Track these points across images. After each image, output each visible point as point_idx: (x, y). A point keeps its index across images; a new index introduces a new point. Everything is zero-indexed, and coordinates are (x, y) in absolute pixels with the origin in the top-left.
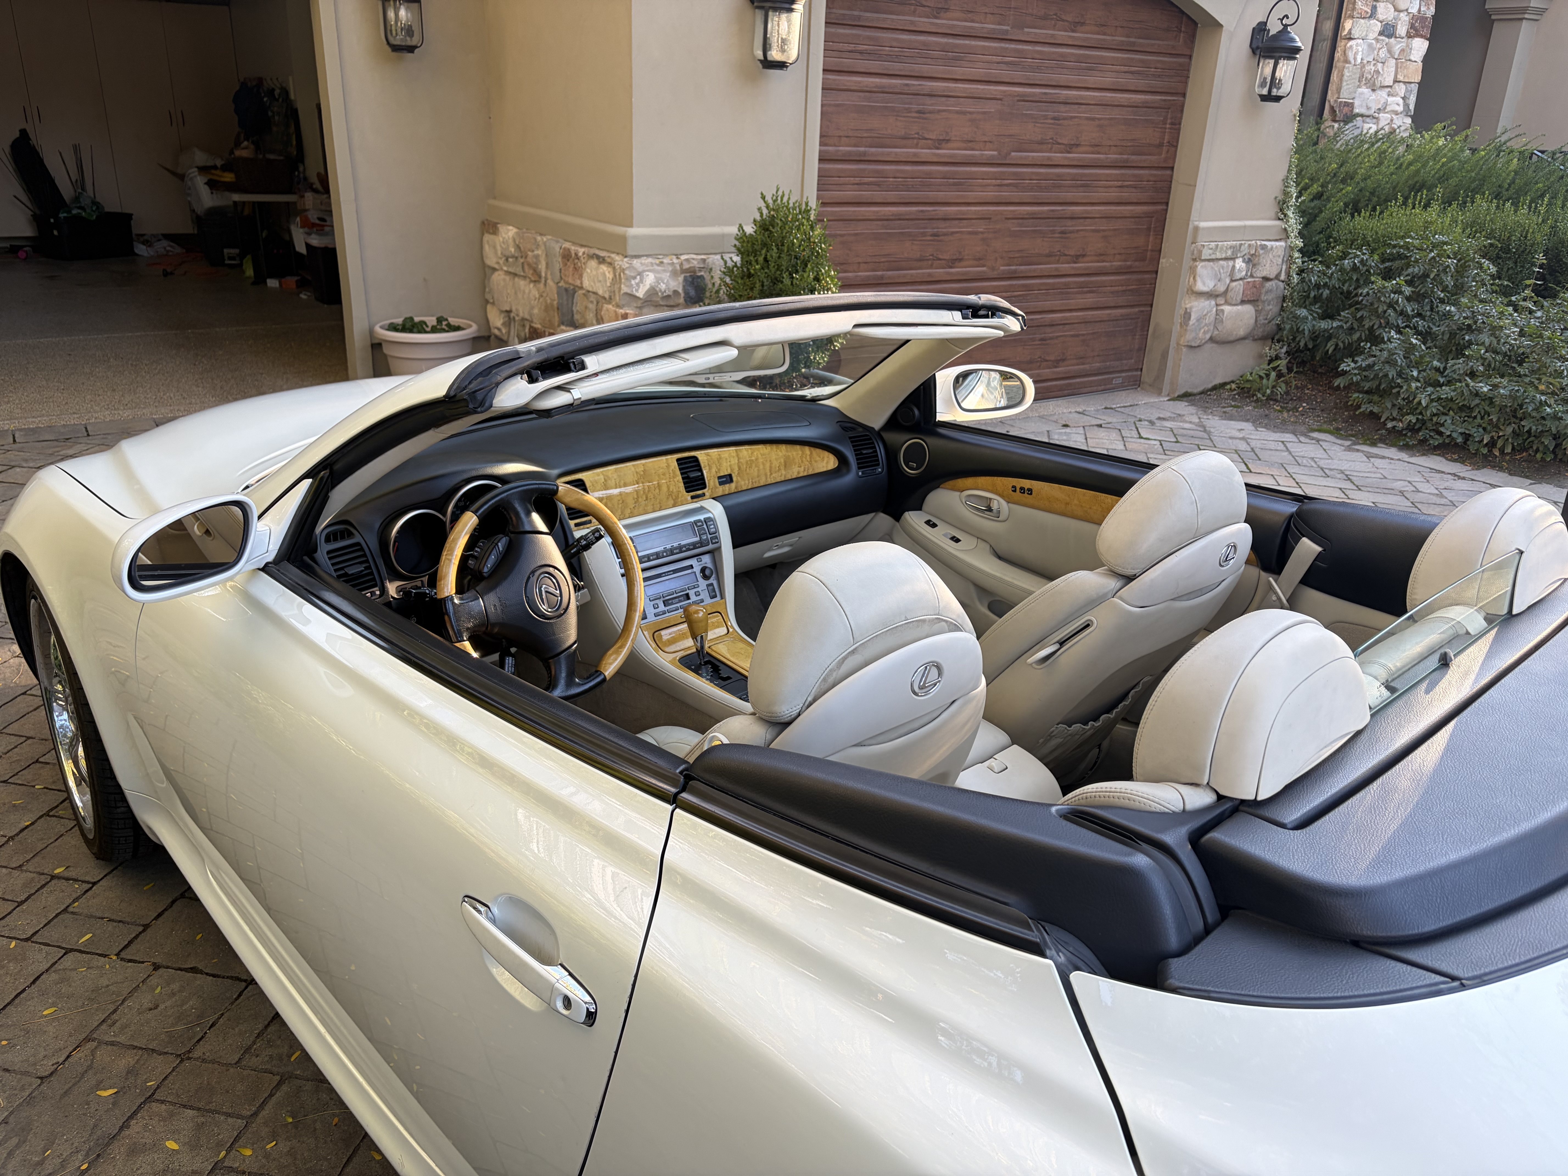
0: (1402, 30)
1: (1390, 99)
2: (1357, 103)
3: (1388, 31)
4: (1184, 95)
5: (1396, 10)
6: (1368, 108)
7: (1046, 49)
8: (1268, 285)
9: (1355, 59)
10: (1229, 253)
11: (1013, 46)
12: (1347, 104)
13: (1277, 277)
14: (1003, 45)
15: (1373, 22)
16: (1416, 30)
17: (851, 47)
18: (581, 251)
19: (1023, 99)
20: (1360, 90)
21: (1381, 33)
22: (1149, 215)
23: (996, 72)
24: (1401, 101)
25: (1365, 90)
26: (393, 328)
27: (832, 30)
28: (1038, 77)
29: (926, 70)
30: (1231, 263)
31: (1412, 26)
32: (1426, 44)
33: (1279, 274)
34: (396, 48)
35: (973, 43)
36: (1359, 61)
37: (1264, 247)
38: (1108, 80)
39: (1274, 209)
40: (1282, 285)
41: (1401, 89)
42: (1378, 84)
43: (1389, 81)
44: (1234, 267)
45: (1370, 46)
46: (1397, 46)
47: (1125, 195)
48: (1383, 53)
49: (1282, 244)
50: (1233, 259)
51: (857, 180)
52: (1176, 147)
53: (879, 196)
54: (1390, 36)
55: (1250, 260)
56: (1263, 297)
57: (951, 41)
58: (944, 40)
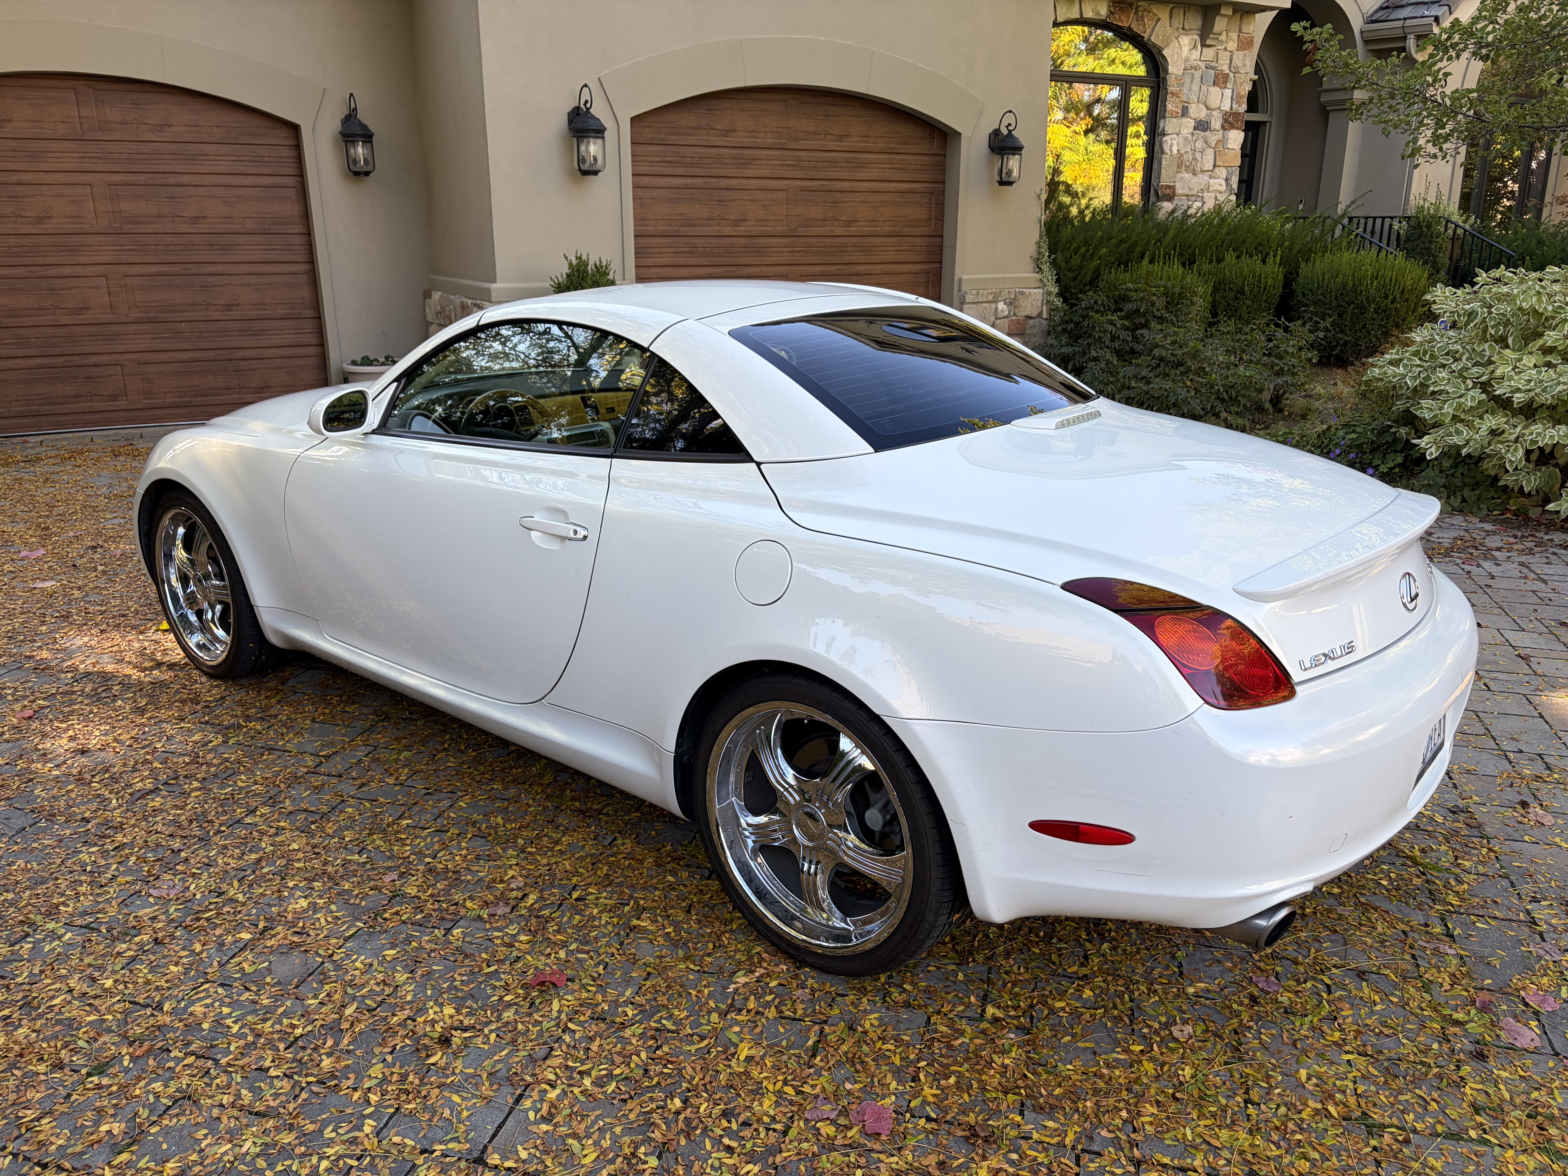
0: (1216, 124)
1: (1212, 181)
2: (1178, 186)
3: (1202, 126)
4: (944, 183)
5: (1208, 108)
6: (1190, 189)
7: (819, 154)
8: (1031, 322)
9: (1171, 150)
10: (990, 297)
11: (791, 153)
12: (1168, 187)
13: (1040, 315)
14: (783, 152)
15: (1185, 120)
16: (1229, 123)
17: (660, 159)
18: (470, 302)
19: (805, 189)
20: (1181, 175)
21: (1195, 129)
22: (927, 272)
23: (779, 172)
24: (1223, 182)
25: (1187, 176)
26: (354, 363)
27: (637, 147)
28: (814, 174)
29: (721, 172)
30: (994, 305)
31: (1226, 120)
32: (1242, 135)
33: (1041, 313)
34: (357, 174)
35: (758, 152)
36: (1175, 151)
37: (1022, 293)
38: (875, 175)
39: (1031, 265)
40: (1045, 322)
41: (1223, 173)
42: (1198, 169)
43: (1209, 166)
44: (996, 308)
45: (1186, 139)
46: (1213, 138)
47: (902, 257)
48: (1199, 144)
49: (1041, 290)
50: (996, 302)
51: (674, 250)
52: (943, 221)
53: (692, 261)
54: (1205, 130)
55: (1011, 303)
56: (1028, 331)
57: (740, 151)
58: (734, 151)
